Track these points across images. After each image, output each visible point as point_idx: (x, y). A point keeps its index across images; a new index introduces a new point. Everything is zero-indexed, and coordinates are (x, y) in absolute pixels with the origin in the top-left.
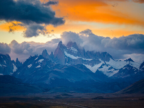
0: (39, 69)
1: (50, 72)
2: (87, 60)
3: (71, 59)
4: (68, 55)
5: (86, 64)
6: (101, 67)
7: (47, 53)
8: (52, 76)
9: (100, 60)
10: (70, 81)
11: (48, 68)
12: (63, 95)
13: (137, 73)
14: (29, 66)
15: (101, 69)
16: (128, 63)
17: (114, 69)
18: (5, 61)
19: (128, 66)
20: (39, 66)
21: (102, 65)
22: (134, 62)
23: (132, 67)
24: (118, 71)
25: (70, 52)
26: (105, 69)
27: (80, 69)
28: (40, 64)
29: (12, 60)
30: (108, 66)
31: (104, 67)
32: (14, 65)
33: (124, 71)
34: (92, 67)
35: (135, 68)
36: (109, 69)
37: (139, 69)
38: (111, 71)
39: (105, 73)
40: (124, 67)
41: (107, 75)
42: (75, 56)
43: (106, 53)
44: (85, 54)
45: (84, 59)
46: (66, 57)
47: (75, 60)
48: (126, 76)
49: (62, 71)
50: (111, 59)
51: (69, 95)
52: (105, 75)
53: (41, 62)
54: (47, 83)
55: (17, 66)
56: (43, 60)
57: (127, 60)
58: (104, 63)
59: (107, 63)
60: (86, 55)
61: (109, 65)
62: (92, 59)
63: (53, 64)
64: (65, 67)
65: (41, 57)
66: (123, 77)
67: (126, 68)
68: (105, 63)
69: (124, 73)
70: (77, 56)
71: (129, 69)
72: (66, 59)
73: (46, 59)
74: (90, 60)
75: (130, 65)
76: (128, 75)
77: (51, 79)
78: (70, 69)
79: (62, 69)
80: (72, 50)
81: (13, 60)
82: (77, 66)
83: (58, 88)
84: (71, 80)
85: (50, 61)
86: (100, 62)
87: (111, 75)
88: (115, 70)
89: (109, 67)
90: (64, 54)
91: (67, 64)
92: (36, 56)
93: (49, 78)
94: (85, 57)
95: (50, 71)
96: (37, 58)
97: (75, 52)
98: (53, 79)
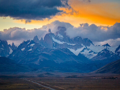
0: (31, 52)
1: (39, 55)
2: (71, 45)
3: (58, 43)
4: (56, 41)
5: (71, 48)
6: (83, 51)
7: (38, 39)
8: (41, 58)
9: (82, 45)
11: (38, 51)
12: (45, 74)
13: (113, 56)
14: (23, 49)
15: (83, 52)
16: (105, 47)
17: (94, 52)
18: (3, 45)
19: (106, 50)
20: (31, 50)
21: (84, 49)
22: (110, 47)
23: (109, 51)
24: (97, 54)
25: (57, 38)
26: (86, 53)
27: (65, 53)
28: (31, 48)
29: (8, 44)
30: (88, 50)
31: (86, 51)
32: (10, 48)
33: (102, 54)
34: (75, 50)
35: (111, 52)
36: (89, 53)
37: (114, 53)
38: (91, 54)
39: (86, 56)
40: (102, 51)
41: (88, 58)
42: (61, 41)
43: (87, 39)
44: (69, 40)
45: (68, 44)
46: (53, 42)
47: (61, 45)
48: (103, 59)
49: (50, 54)
50: (91, 44)
51: (50, 74)
52: (86, 58)
53: (32, 46)
54: (37, 64)
55: (12, 50)
56: (34, 44)
57: (104, 45)
58: (85, 47)
61: (90, 49)
62: (75, 44)
63: (42, 48)
64: (52, 51)
65: (32, 42)
66: (101, 60)
67: (104, 52)
68: (87, 48)
69: (102, 56)
70: (63, 42)
71: (106, 53)
72: (53, 44)
73: (37, 44)
74: (74, 45)
75: (107, 49)
76: (106, 58)
77: (40, 61)
78: (56, 52)
79: (50, 52)
80: (59, 37)
81: (10, 44)
82: (62, 50)
83: (45, 68)
84: (57, 62)
85: (40, 45)
86: (82, 47)
87: (91, 58)
88: (95, 53)
89: (90, 50)
90: (52, 40)
91: (54, 48)
92: (28, 41)
93: (38, 60)
94: (70, 42)
95: (40, 53)
96: (29, 43)
97: (62, 38)
98: (42, 60)
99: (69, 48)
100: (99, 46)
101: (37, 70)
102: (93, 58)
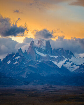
0: (17, 65)
2: (54, 58)
3: (41, 56)
4: (39, 53)
6: (65, 63)
7: (22, 51)
8: (27, 71)
9: (64, 57)
10: (41, 75)
11: (24, 64)
15: (65, 65)
17: (75, 65)
20: (16, 63)
21: (66, 62)
24: (79, 67)
26: (68, 65)
27: (49, 65)
28: (16, 61)
30: (70, 63)
31: (68, 63)
33: (83, 67)
34: (58, 63)
36: (71, 65)
38: (73, 67)
39: (68, 69)
41: (70, 70)
42: (44, 54)
43: (68, 51)
44: (51, 52)
45: (51, 56)
46: (37, 55)
47: (44, 57)
49: (35, 67)
50: (72, 56)
52: (68, 70)
53: (18, 59)
54: (24, 77)
56: (19, 57)
58: (67, 60)
59: (70, 60)
60: (53, 53)
61: (71, 61)
62: (58, 57)
63: (28, 60)
64: (37, 64)
65: (17, 55)
66: (83, 72)
68: (68, 60)
70: (46, 54)
73: (22, 56)
74: (56, 57)
77: (27, 74)
78: (42, 65)
79: (35, 65)
80: (41, 49)
82: (47, 62)
83: (36, 81)
85: (25, 58)
86: (64, 59)
87: (73, 70)
88: (77, 66)
89: (72, 63)
90: (36, 52)
91: (38, 60)
92: (13, 54)
93: (25, 73)
94: (52, 55)
95: (26, 67)
96: (14, 56)
97: (44, 50)
98: (29, 73)
99: (52, 60)
100: (80, 58)
101: (29, 83)
102: (75, 71)
